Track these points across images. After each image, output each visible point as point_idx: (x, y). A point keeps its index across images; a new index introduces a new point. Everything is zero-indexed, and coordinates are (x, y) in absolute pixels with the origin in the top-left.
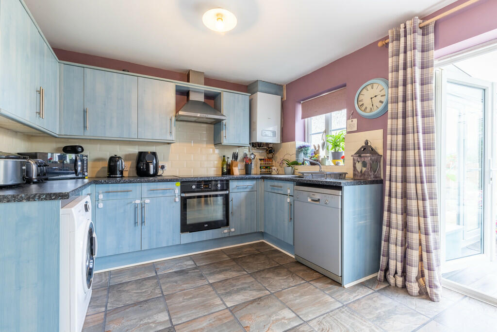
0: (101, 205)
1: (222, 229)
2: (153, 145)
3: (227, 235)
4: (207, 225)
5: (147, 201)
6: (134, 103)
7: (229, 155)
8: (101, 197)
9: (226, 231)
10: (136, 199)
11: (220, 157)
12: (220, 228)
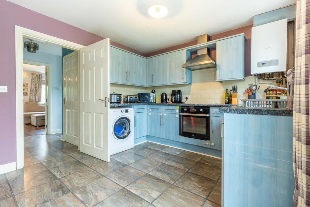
0: (150, 114)
1: (205, 141)
2: (182, 86)
3: (209, 147)
4: (194, 135)
5: (165, 115)
6: (168, 67)
7: (230, 88)
8: (150, 110)
9: (207, 143)
10: (161, 113)
11: (225, 90)
12: (204, 140)
